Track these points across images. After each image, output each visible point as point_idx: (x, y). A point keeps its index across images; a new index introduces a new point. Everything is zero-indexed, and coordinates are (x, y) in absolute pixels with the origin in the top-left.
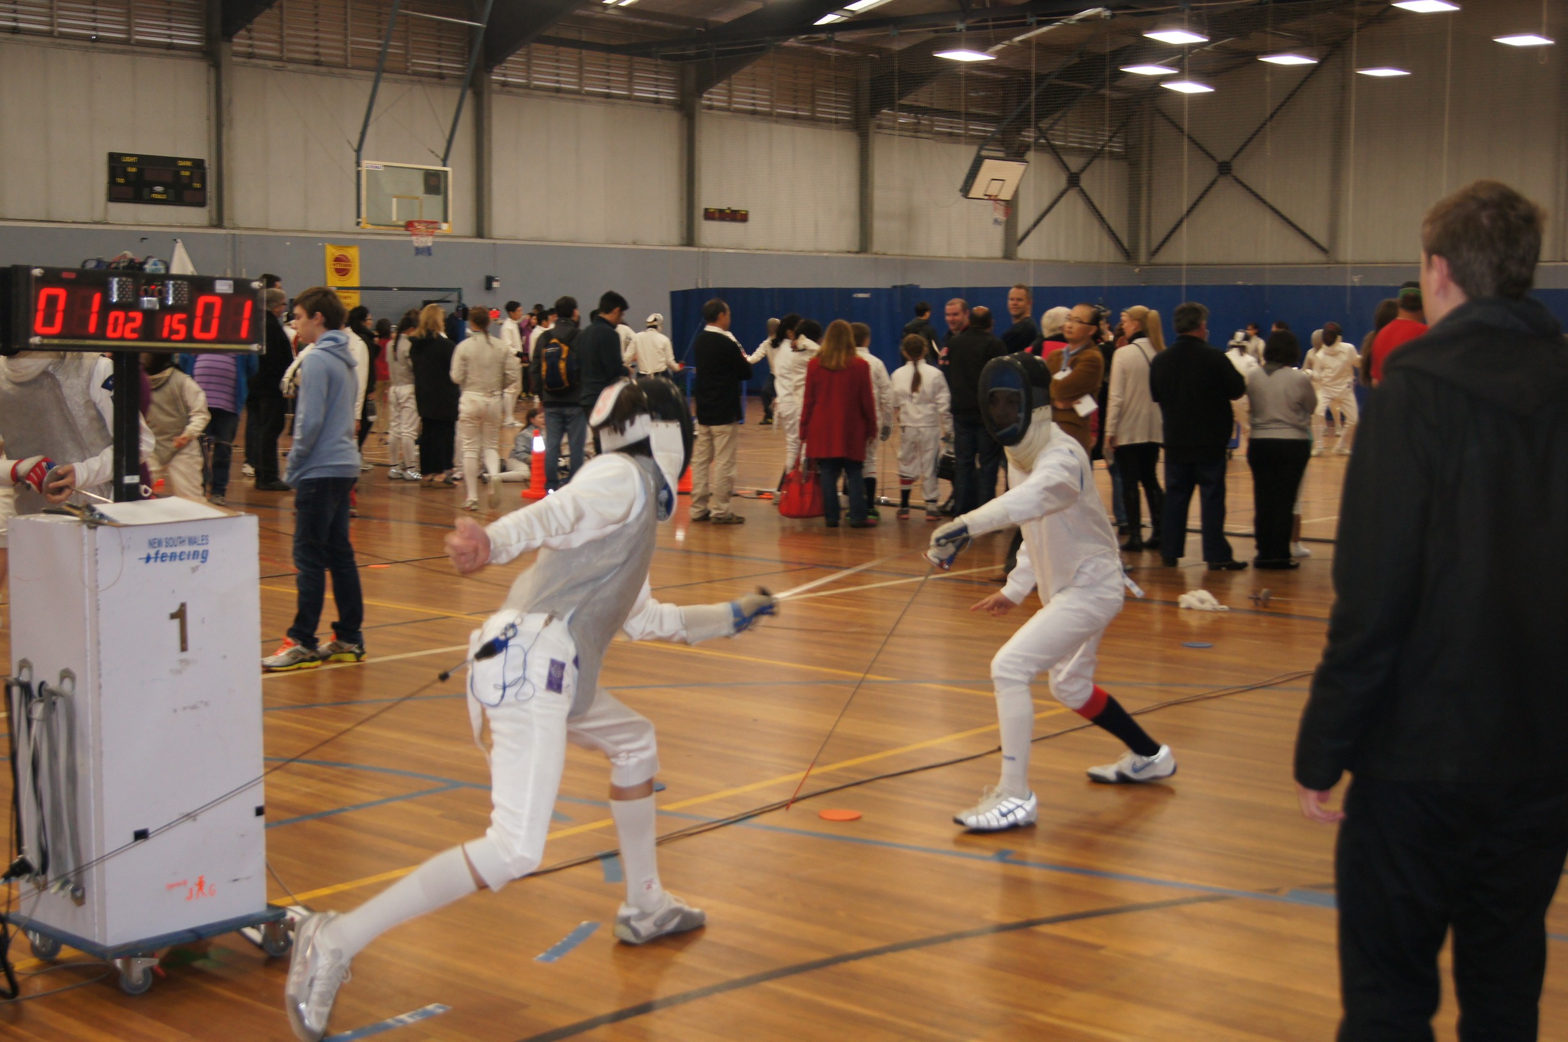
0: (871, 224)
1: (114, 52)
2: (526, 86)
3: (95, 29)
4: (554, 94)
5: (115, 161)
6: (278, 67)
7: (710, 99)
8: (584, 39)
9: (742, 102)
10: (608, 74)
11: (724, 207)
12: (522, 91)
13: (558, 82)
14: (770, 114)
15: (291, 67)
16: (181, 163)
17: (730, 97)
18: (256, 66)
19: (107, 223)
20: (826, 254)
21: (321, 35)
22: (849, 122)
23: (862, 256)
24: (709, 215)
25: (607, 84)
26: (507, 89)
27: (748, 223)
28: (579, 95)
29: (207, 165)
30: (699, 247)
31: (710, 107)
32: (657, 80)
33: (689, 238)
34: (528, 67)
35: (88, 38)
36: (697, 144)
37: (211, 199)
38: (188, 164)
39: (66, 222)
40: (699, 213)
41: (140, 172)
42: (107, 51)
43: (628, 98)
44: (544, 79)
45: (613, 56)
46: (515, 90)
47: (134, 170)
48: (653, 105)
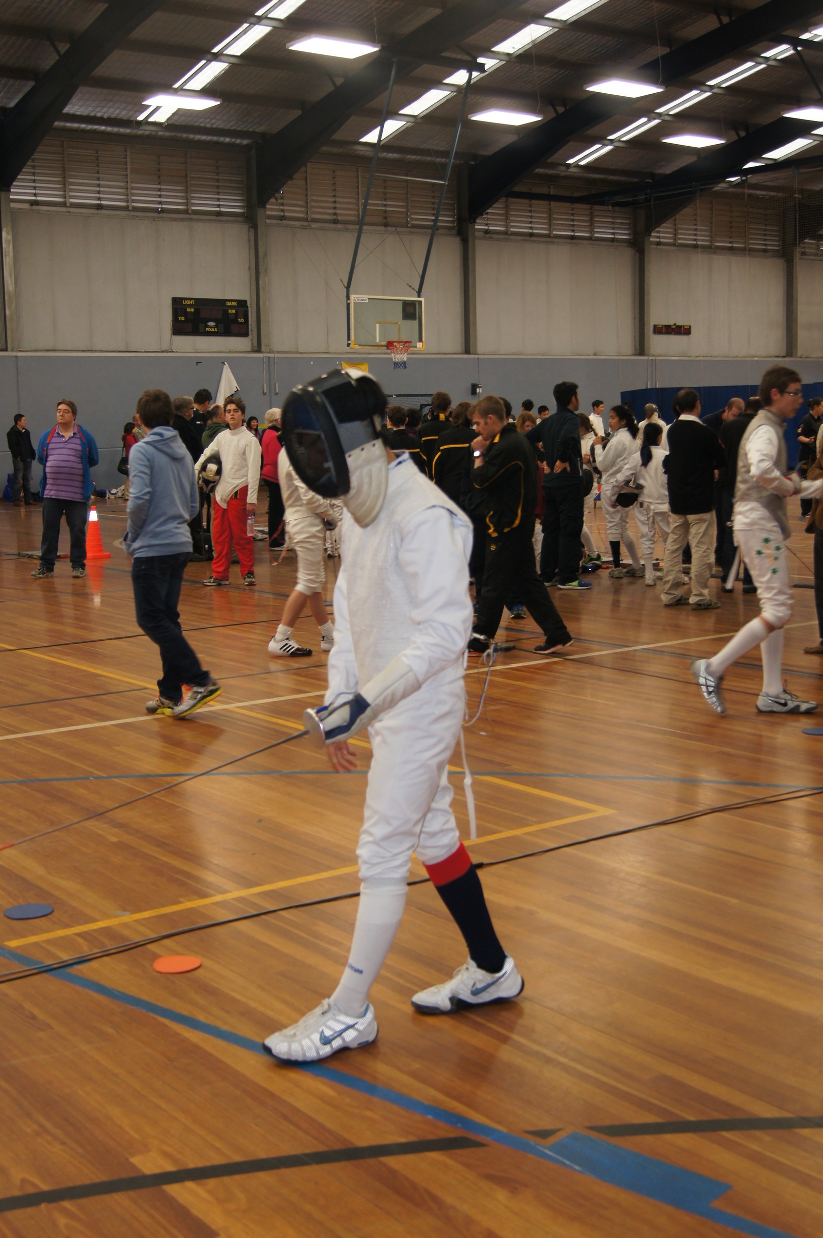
0: (796, 334)
1: (175, 220)
2: (505, 233)
3: (160, 203)
4: (527, 238)
5: (178, 304)
6: (303, 226)
7: (658, 237)
8: (551, 194)
9: (685, 238)
10: (573, 220)
11: (671, 323)
12: (502, 237)
13: (531, 228)
14: (710, 247)
15: (314, 225)
16: (229, 304)
17: (675, 235)
18: (287, 226)
19: (173, 352)
20: (756, 359)
21: (337, 200)
22: (778, 251)
23: (787, 359)
24: (658, 330)
25: (572, 228)
26: (488, 236)
27: (690, 335)
28: (549, 238)
29: (248, 304)
30: (648, 355)
31: (659, 244)
32: (613, 223)
33: (641, 349)
34: (507, 218)
35: (156, 210)
36: (646, 273)
37: (252, 330)
38: (235, 304)
39: (141, 352)
40: (649, 329)
41: (197, 311)
42: (171, 219)
43: (590, 239)
44: (519, 226)
45: (576, 205)
46: (495, 236)
47: (192, 310)
48: (609, 243)
